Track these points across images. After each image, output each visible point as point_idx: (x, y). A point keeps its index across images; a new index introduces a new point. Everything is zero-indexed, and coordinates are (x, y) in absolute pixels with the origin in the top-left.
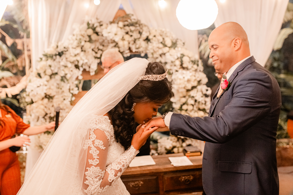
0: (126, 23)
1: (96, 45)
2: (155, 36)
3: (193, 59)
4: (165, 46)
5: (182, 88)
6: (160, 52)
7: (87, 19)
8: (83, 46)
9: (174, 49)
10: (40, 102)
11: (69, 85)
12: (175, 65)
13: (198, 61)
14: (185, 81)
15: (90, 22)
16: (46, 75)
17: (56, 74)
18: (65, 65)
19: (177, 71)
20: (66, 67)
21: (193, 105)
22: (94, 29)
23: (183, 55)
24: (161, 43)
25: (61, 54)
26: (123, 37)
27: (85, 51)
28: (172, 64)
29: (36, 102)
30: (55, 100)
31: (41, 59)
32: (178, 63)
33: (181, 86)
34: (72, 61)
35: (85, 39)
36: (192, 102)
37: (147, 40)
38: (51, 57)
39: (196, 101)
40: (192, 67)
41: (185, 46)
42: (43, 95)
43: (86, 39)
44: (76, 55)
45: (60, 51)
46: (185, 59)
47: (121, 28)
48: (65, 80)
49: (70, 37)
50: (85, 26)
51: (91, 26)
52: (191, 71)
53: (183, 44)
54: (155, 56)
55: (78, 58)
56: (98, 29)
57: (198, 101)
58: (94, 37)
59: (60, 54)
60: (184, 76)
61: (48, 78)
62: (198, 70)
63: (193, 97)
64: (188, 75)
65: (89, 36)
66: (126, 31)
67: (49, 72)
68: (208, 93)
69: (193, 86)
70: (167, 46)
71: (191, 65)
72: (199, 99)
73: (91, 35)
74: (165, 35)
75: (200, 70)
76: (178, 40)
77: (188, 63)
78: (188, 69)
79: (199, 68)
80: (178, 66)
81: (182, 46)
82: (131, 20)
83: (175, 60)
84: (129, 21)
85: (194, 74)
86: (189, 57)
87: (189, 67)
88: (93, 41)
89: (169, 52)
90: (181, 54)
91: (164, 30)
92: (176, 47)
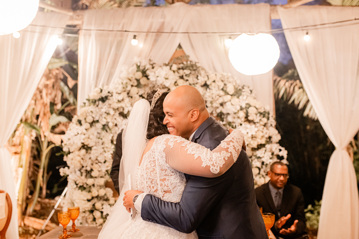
0: (181, 65)
1: (145, 91)
2: (214, 81)
3: (262, 111)
4: (227, 93)
6: (221, 100)
7: (136, 60)
9: (238, 97)
10: (77, 153)
11: (111, 135)
12: (239, 117)
13: (269, 114)
14: (249, 138)
15: (138, 64)
16: (86, 122)
17: (98, 121)
18: (108, 112)
19: (241, 125)
20: (108, 114)
21: (259, 169)
22: (144, 72)
23: (249, 106)
24: (222, 89)
25: (105, 99)
26: (176, 82)
27: (132, 97)
28: (235, 116)
29: (72, 152)
30: (93, 151)
31: (85, 104)
32: (242, 114)
34: (116, 108)
35: (132, 83)
36: (259, 164)
37: (206, 86)
38: (94, 102)
39: (263, 163)
40: (260, 120)
41: (253, 95)
42: (80, 145)
43: (134, 83)
44: (119, 102)
45: (104, 96)
46: (252, 111)
48: (108, 130)
50: (135, 68)
51: (141, 68)
52: (258, 125)
53: (250, 92)
54: (215, 105)
55: (123, 105)
56: (149, 72)
57: (265, 164)
58: (143, 81)
59: (103, 100)
60: (248, 131)
61: (88, 126)
62: (269, 125)
63: (259, 158)
64: (251, 129)
65: (138, 80)
66: (181, 75)
67: (90, 119)
68: (281, 154)
69: (259, 143)
70: (228, 94)
71: (259, 118)
72: (267, 161)
73: (140, 79)
74: (226, 80)
75: (271, 125)
76: (245, 87)
77: (255, 116)
78: (255, 123)
79: (269, 122)
80: (242, 118)
81: (248, 94)
82: (187, 62)
83: (238, 111)
84: (185, 63)
85: (261, 129)
86: (257, 109)
87: (255, 121)
88: (142, 85)
89: (230, 101)
90: (247, 104)
91: (225, 74)
92: (241, 95)
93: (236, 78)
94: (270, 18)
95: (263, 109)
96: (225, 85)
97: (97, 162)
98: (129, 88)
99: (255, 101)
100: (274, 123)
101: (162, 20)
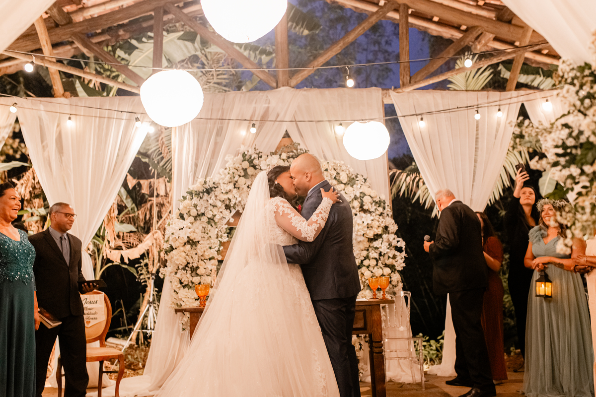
0: (291, 154)
2: (326, 170)
3: (377, 200)
5: (361, 235)
7: (243, 149)
8: (237, 182)
9: (352, 186)
10: (182, 249)
11: (217, 230)
13: (384, 204)
14: (365, 227)
15: (246, 153)
16: (190, 216)
17: (203, 214)
18: (214, 204)
19: (356, 215)
20: (214, 206)
21: (377, 261)
22: (251, 161)
23: (363, 194)
24: (335, 178)
25: (210, 191)
27: (239, 188)
29: (176, 249)
30: (199, 246)
31: (184, 198)
32: (357, 204)
33: (359, 233)
34: (222, 200)
35: (239, 173)
36: (376, 255)
38: (198, 194)
39: (380, 254)
40: (376, 209)
41: (367, 184)
42: (186, 239)
43: (241, 173)
44: (227, 193)
45: (208, 188)
46: (367, 200)
47: (283, 160)
48: (213, 224)
49: (222, 170)
50: (240, 157)
51: (247, 157)
52: (374, 214)
53: (364, 181)
55: (230, 196)
56: (256, 162)
57: (383, 254)
58: (250, 171)
59: (208, 191)
60: (363, 220)
61: (192, 219)
62: (385, 214)
63: (377, 248)
64: (367, 218)
65: (245, 170)
67: (194, 212)
68: (399, 245)
69: (376, 233)
70: (342, 183)
71: (375, 207)
72: (385, 251)
73: (246, 169)
74: (339, 168)
75: (388, 215)
76: (358, 176)
77: (370, 205)
78: (370, 212)
79: (385, 211)
80: (356, 208)
81: (362, 183)
82: (297, 150)
83: (352, 200)
84: (295, 151)
85: (377, 219)
86: (372, 197)
87: (371, 210)
88: (249, 175)
89: (344, 190)
90: (361, 193)
91: (337, 162)
92: (355, 184)
93: (349, 166)
94: (383, 102)
95: (378, 197)
96: (338, 173)
97: (203, 258)
98: (237, 178)
99: (369, 189)
100: (391, 213)
101: (267, 105)
